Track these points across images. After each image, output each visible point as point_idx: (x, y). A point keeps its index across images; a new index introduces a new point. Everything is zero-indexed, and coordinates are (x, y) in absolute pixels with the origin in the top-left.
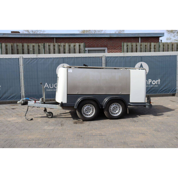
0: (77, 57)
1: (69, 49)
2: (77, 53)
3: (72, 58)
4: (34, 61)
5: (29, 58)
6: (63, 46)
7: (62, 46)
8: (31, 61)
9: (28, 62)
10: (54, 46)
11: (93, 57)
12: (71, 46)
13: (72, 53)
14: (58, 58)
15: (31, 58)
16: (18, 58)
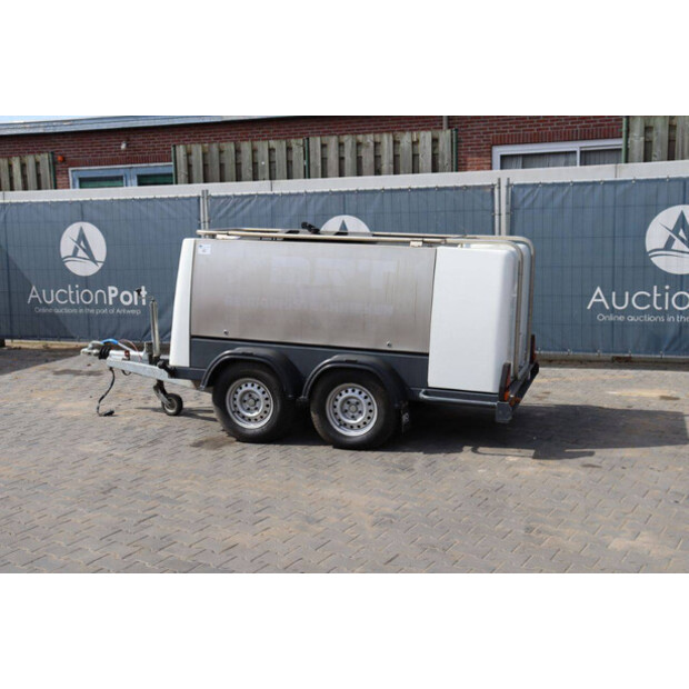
0: (392, 191)
1: (396, 157)
2: (423, 172)
3: (374, 191)
4: (243, 208)
5: (228, 197)
6: (372, 144)
7: (368, 146)
8: (234, 205)
9: (224, 210)
10: (341, 145)
11: (457, 188)
12: (402, 145)
13: (405, 173)
14: (323, 194)
15: (235, 196)
16: (196, 195)
